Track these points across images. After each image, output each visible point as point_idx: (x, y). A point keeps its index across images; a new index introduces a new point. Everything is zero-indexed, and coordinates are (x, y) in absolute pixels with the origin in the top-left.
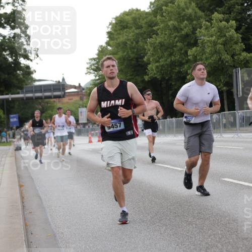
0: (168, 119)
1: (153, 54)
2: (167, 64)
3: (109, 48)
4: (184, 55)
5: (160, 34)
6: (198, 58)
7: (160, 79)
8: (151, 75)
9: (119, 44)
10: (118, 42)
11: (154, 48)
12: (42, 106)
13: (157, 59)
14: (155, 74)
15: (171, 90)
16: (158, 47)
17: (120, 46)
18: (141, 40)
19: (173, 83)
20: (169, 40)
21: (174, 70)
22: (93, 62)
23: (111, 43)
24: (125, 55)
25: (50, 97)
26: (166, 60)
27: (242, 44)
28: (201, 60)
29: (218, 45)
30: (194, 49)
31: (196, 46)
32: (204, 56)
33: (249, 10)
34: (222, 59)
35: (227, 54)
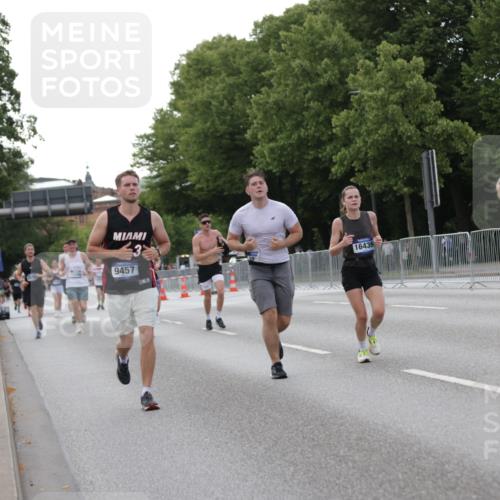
0: (298, 253)
1: (262, 125)
2: (291, 145)
3: (177, 114)
4: (325, 126)
5: (275, 84)
6: (352, 131)
7: (278, 174)
8: (261, 166)
9: (195, 105)
10: (193, 102)
11: (265, 113)
12: (47, 231)
13: (272, 133)
14: (268, 164)
15: (301, 196)
16: (272, 112)
17: (197, 110)
18: (240, 98)
19: (305, 182)
20: (294, 98)
21: (306, 157)
22: (146, 143)
23: (180, 103)
24: (209, 128)
25: (62, 213)
26: (289, 137)
27: (438, 102)
28: (359, 135)
29: (390, 106)
30: (344, 113)
31: (347, 108)
32: (364, 128)
33: (451, 36)
34: (399, 134)
35: (410, 122)
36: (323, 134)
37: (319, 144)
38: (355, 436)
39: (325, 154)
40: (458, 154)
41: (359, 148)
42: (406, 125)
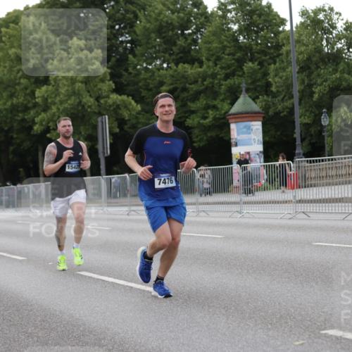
2: (6, 109)
4: (30, 97)
15: (12, 145)
19: (15, 136)
20: (10, 76)
21: (16, 118)
26: (5, 104)
27: (111, 82)
28: (55, 104)
29: (77, 84)
30: (44, 88)
31: (47, 84)
32: (58, 99)
33: (122, 35)
34: (82, 103)
35: (90, 96)
36: (29, 102)
37: (26, 109)
38: (40, 318)
39: (29, 116)
40: (123, 119)
41: (54, 113)
42: (88, 98)
